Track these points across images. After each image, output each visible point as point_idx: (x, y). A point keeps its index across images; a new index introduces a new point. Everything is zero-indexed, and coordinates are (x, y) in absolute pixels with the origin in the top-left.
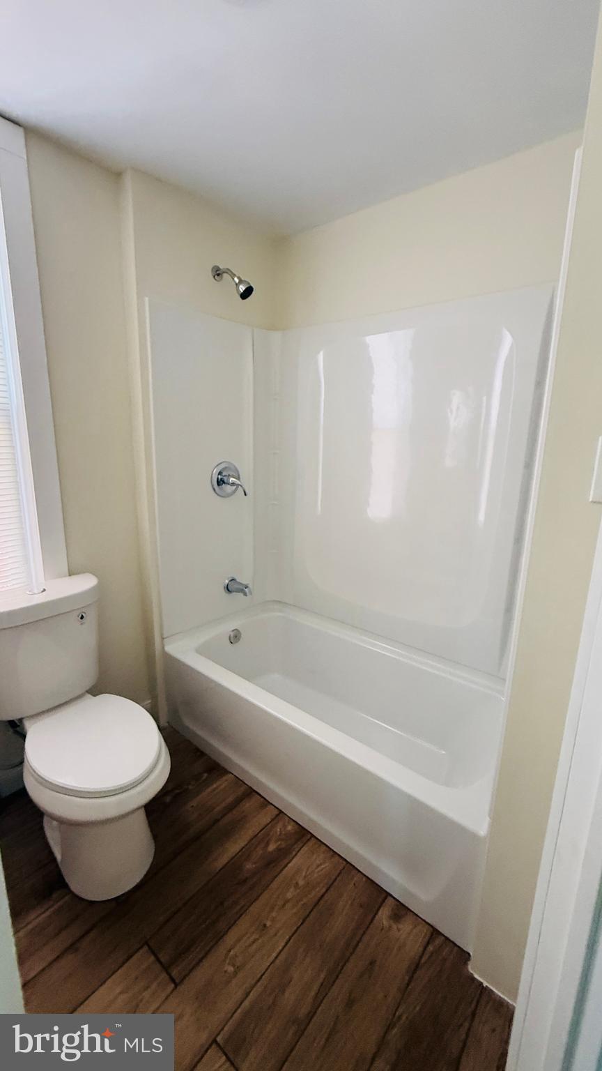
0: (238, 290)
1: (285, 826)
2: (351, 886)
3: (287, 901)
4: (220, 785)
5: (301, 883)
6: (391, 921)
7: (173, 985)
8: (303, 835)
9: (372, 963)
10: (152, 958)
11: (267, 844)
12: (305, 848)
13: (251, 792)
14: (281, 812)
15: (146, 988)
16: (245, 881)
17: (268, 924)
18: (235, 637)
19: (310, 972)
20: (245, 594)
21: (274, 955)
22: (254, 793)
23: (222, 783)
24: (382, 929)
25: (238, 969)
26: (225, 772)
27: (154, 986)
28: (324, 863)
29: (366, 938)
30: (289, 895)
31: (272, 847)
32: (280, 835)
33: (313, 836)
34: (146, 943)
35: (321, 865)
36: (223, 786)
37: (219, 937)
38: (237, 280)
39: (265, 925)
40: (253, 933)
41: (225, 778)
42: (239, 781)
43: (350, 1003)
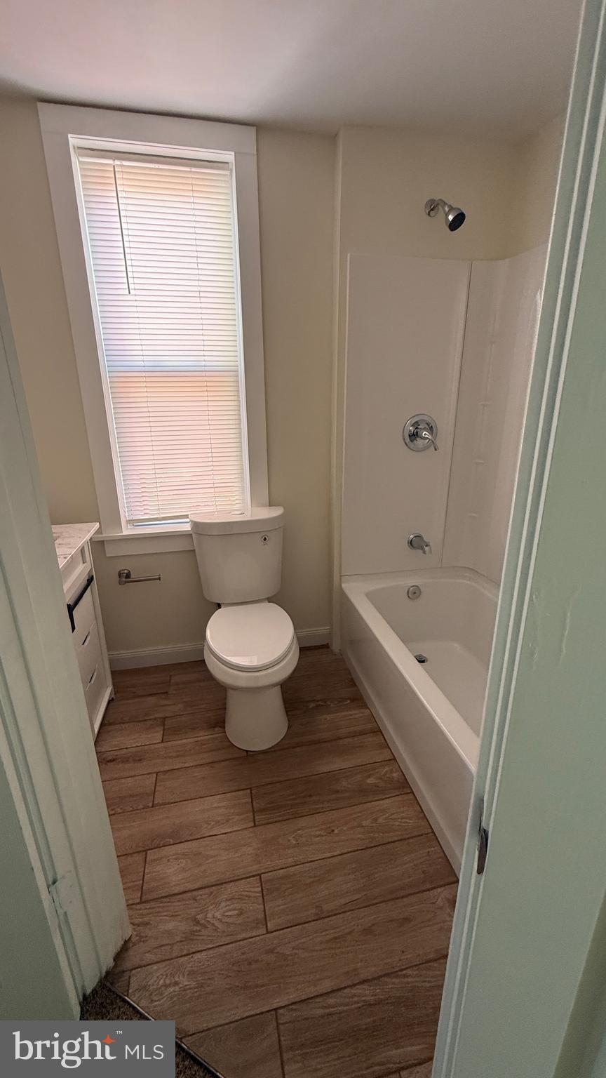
0: (447, 218)
1: (392, 771)
2: (425, 851)
3: (360, 826)
4: (356, 714)
5: (380, 820)
6: (447, 905)
7: (253, 825)
8: (404, 786)
9: (407, 920)
10: (250, 800)
11: (369, 776)
12: (400, 798)
13: (378, 731)
14: (395, 759)
15: (239, 814)
16: (337, 792)
17: (336, 831)
18: (414, 593)
19: (349, 885)
20: (424, 553)
21: (329, 855)
22: (380, 733)
23: (357, 713)
24: (433, 903)
25: (297, 845)
26: (365, 706)
27: (242, 817)
28: (410, 818)
29: (412, 899)
30: (364, 823)
31: (371, 781)
32: (384, 775)
33: (413, 792)
34: (250, 789)
35: (406, 818)
36: (356, 716)
37: (297, 816)
38: (447, 209)
39: (333, 831)
40: (322, 829)
41: (362, 710)
42: (372, 718)
43: (368, 931)
